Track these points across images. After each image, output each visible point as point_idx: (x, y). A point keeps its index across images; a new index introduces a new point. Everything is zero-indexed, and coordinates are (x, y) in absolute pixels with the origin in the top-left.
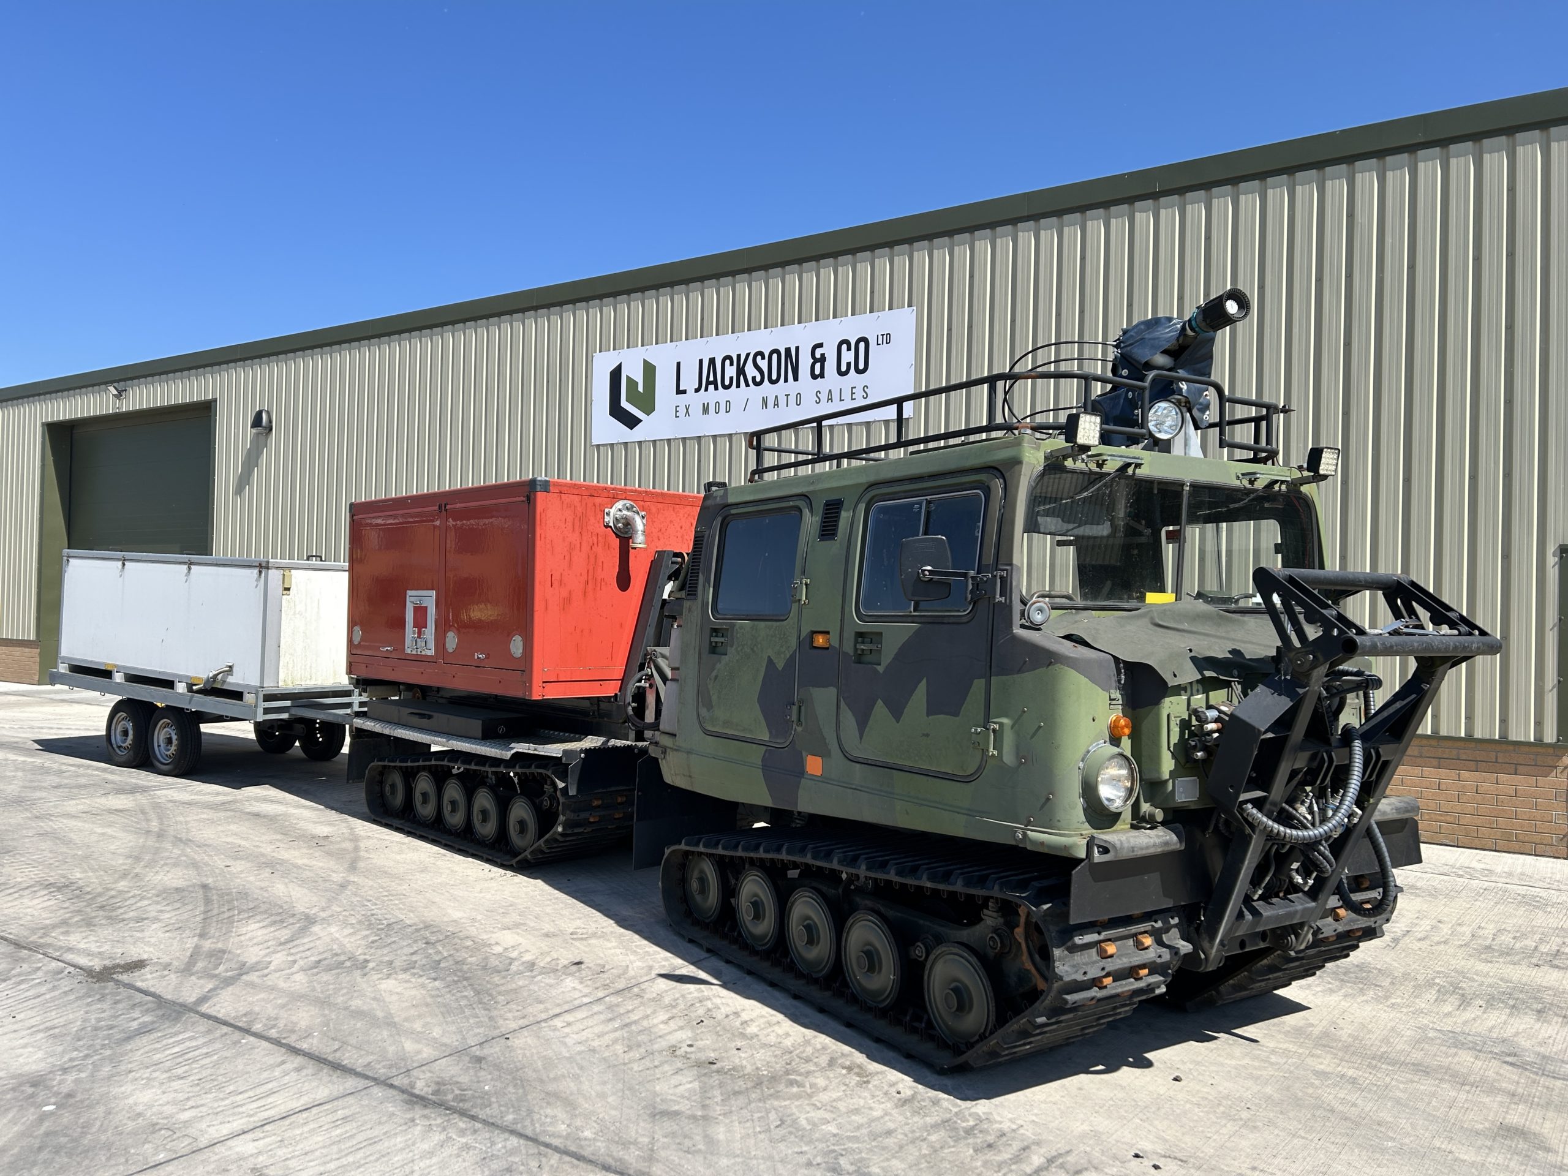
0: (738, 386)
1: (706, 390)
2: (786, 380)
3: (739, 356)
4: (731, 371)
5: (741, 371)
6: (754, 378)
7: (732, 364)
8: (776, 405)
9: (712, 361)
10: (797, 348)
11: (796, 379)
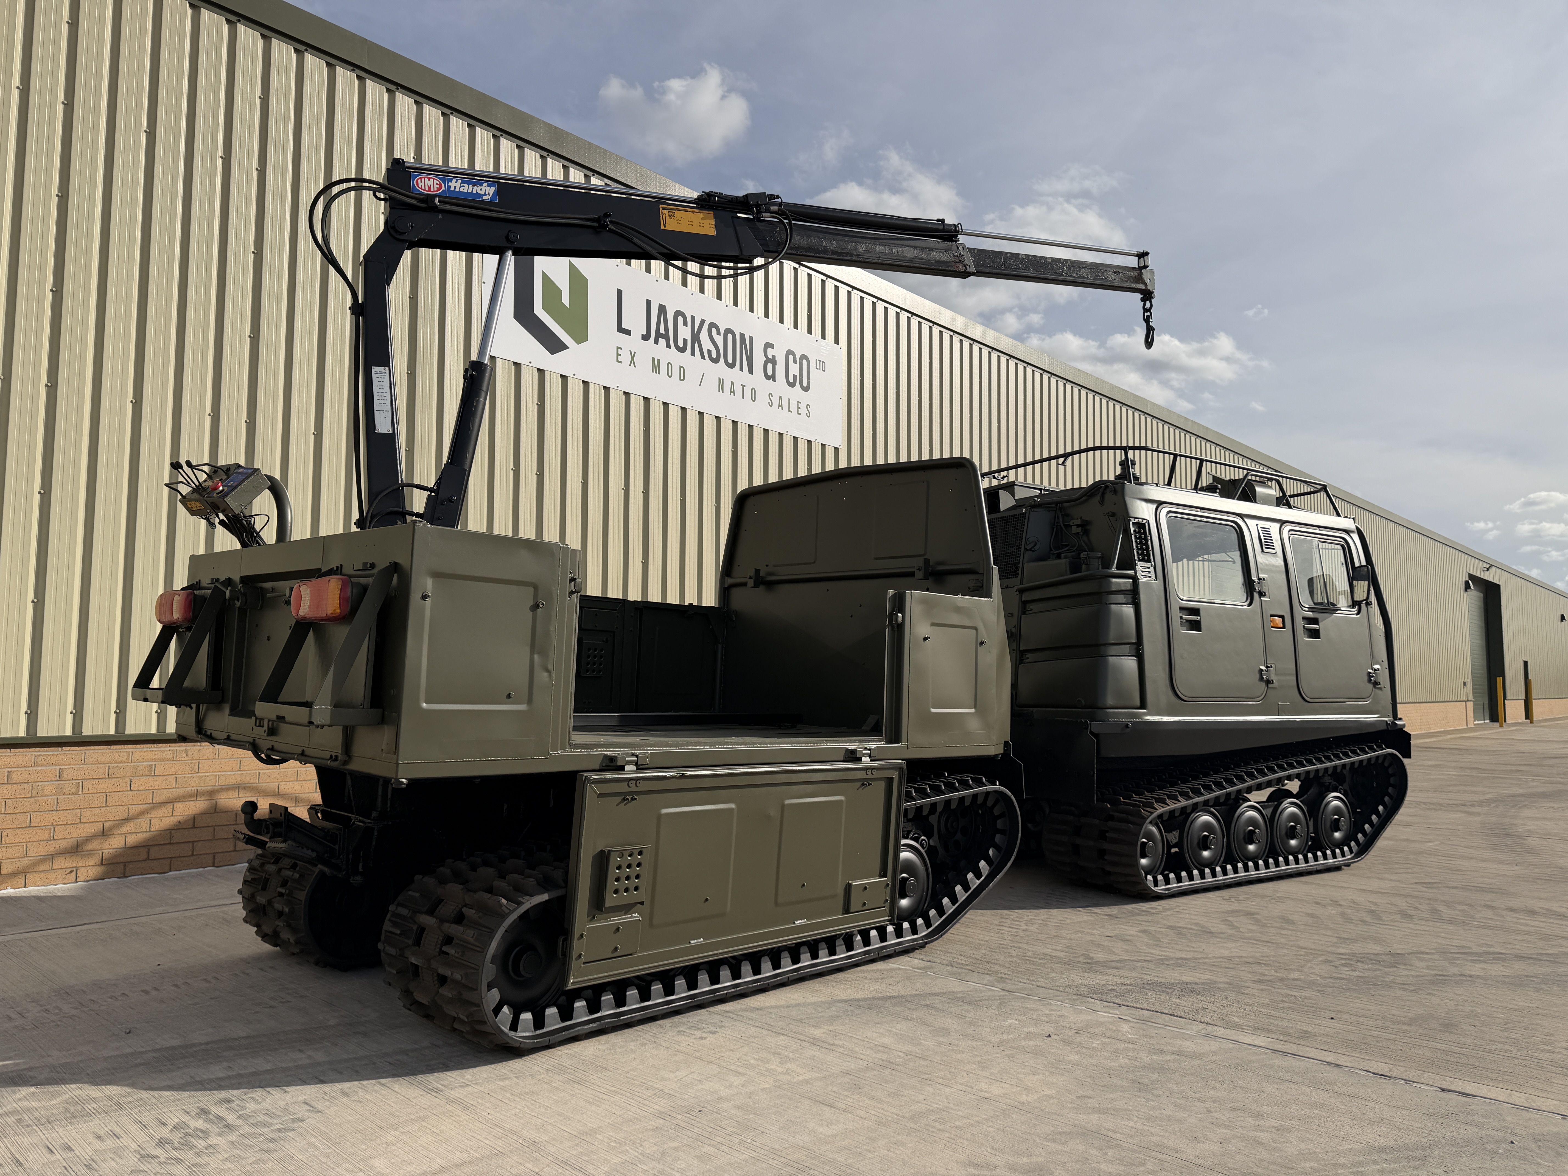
0: (693, 354)
1: (656, 342)
2: (741, 369)
3: (693, 318)
4: (685, 333)
5: (695, 337)
6: (709, 352)
7: (685, 324)
8: (732, 392)
9: (662, 309)
10: (751, 338)
11: (751, 371)
